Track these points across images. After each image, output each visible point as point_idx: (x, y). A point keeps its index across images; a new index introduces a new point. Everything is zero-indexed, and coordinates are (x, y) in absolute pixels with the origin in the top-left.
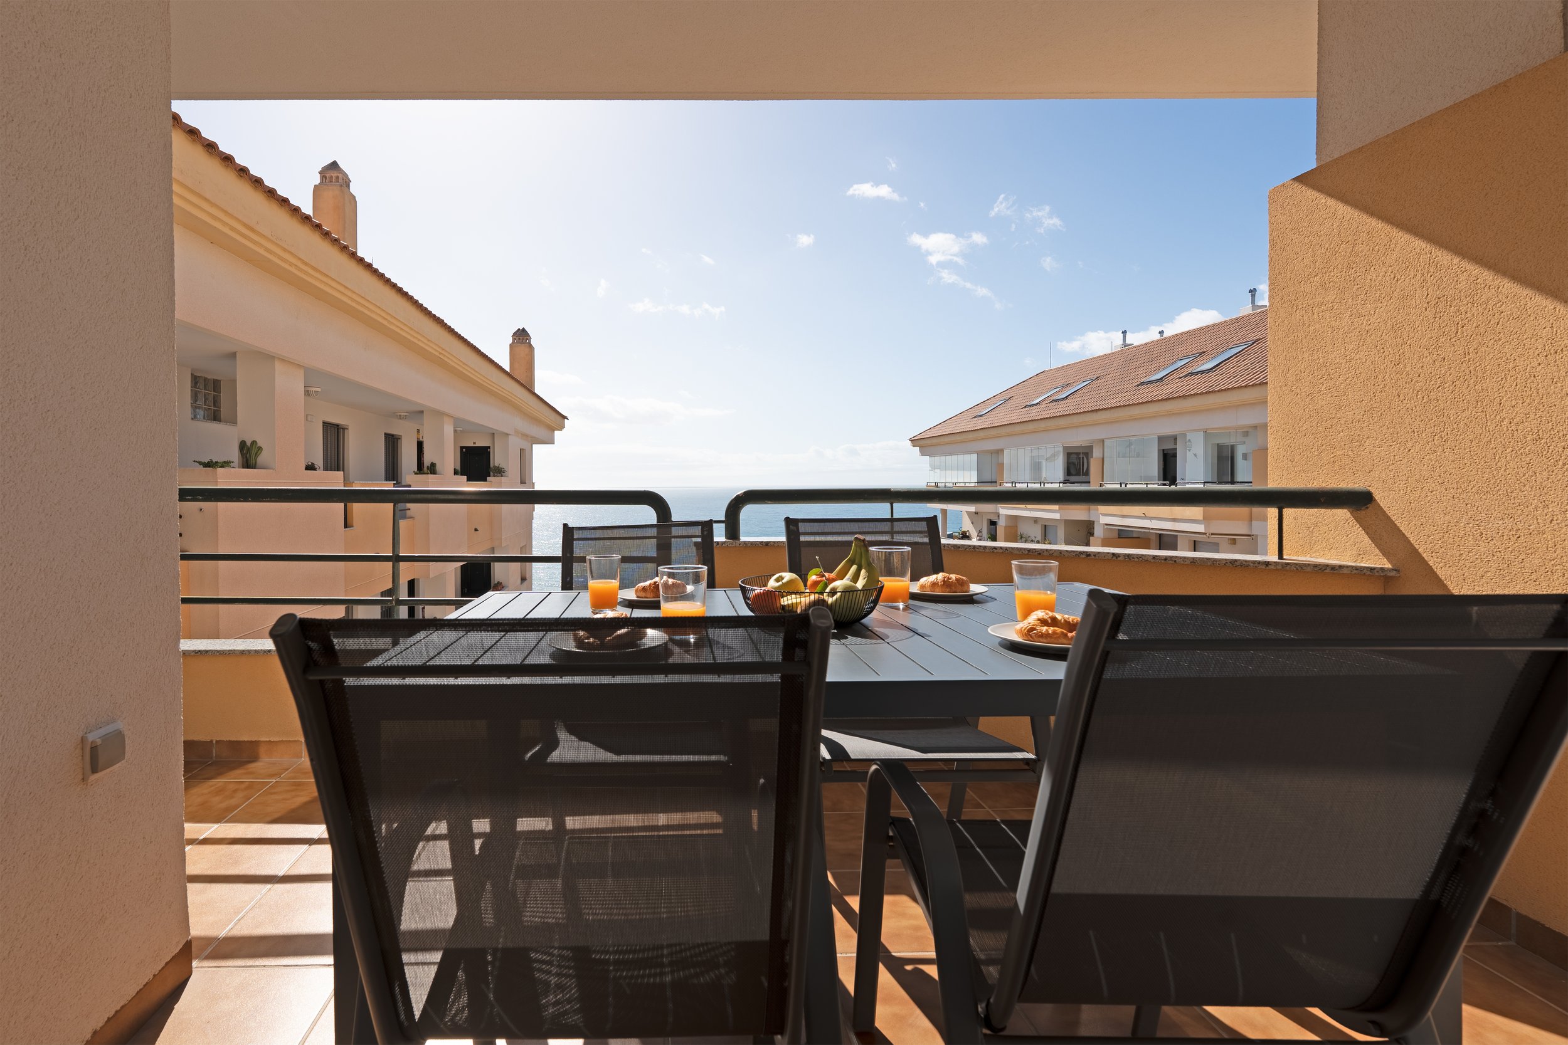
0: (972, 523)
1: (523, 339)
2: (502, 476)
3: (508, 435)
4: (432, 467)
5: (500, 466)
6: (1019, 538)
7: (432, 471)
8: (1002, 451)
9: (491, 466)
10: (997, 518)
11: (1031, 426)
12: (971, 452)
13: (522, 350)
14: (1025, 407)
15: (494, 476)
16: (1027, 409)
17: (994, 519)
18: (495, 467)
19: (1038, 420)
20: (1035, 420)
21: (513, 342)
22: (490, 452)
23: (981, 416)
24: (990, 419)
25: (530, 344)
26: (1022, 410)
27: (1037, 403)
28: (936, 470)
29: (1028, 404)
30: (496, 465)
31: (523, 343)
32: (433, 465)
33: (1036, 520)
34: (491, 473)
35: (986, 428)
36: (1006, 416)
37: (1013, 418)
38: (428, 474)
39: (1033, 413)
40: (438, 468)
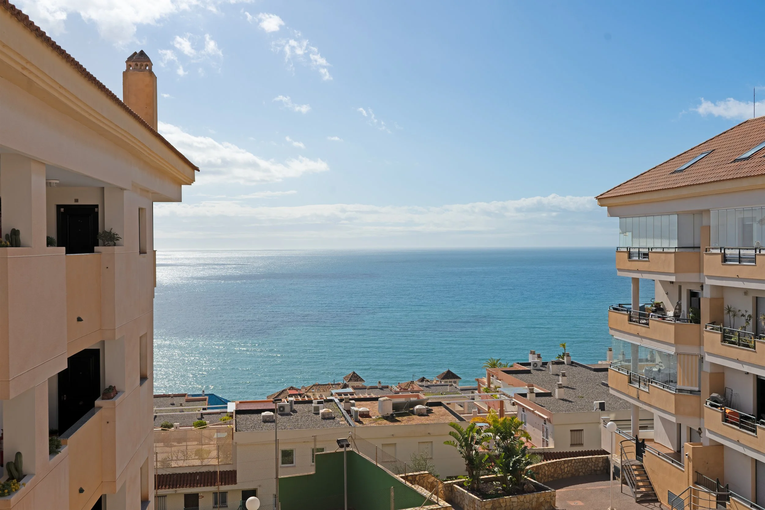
0: (667, 294)
1: (142, 65)
2: (115, 245)
3: (122, 189)
4: (14, 237)
5: (113, 231)
6: (726, 312)
7: (14, 243)
8: (708, 211)
9: (100, 231)
10: (700, 289)
11: (745, 183)
12: (669, 214)
13: (140, 77)
14: (735, 161)
15: (105, 245)
16: (737, 163)
17: (696, 289)
18: (105, 232)
19: (754, 176)
20: (750, 176)
21: (128, 69)
22: (97, 213)
23: (681, 171)
24: (693, 175)
25: (151, 72)
26: (730, 165)
27: (749, 157)
28: (627, 234)
29: (737, 157)
30: (107, 229)
31: (140, 70)
32: (15, 233)
33: (746, 292)
34: (100, 241)
35: (691, 185)
36: (713, 172)
37: (722, 174)
38: (7, 246)
39: (746, 169)
40: (23, 237)
